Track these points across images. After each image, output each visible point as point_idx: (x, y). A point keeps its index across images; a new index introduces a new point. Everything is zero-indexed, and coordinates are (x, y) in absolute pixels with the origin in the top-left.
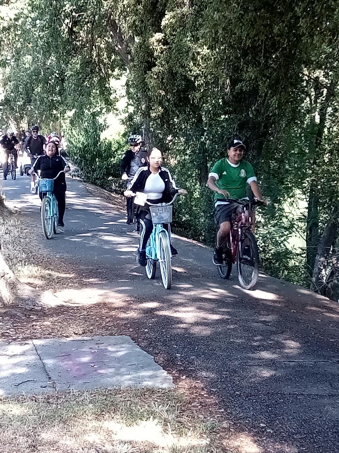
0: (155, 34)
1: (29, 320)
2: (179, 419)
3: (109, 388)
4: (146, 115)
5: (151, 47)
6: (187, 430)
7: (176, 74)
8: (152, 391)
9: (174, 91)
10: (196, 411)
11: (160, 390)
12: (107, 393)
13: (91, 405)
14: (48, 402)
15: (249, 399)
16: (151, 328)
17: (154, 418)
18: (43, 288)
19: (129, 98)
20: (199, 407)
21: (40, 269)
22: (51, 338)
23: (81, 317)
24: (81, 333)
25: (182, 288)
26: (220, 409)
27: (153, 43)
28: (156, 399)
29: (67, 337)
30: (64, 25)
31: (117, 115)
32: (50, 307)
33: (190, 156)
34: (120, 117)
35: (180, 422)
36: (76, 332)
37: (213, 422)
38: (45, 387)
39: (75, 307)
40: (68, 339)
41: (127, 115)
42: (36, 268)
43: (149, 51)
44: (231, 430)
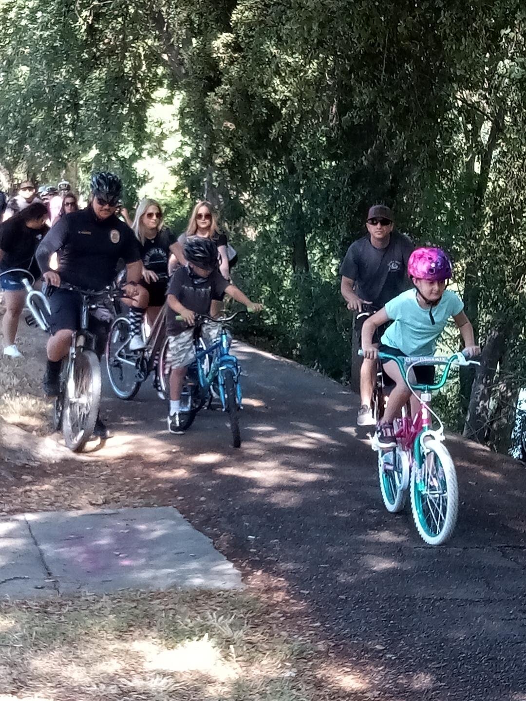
0: (221, 34)
1: (20, 483)
2: (249, 638)
3: (142, 590)
4: (207, 160)
5: (215, 55)
6: (261, 655)
7: (253, 96)
8: (208, 594)
9: (249, 124)
10: (277, 626)
11: (221, 592)
12: (139, 598)
13: (111, 616)
14: (46, 612)
15: (360, 607)
16: (210, 496)
17: (211, 637)
18: (42, 433)
19: (183, 134)
20: (282, 619)
21: (39, 402)
22: (54, 511)
23: (103, 477)
24: (100, 502)
25: (260, 431)
26: (314, 622)
27: (218, 49)
28: (214, 607)
29: (78, 508)
30: (80, 20)
31: (166, 159)
32: (54, 462)
33: (278, 224)
34: (169, 163)
35: (251, 643)
36: (94, 502)
37: (302, 642)
38: (42, 588)
39: (93, 462)
40: (80, 512)
41: (180, 160)
42: (34, 401)
43: (211, 62)
44: (330, 655)
